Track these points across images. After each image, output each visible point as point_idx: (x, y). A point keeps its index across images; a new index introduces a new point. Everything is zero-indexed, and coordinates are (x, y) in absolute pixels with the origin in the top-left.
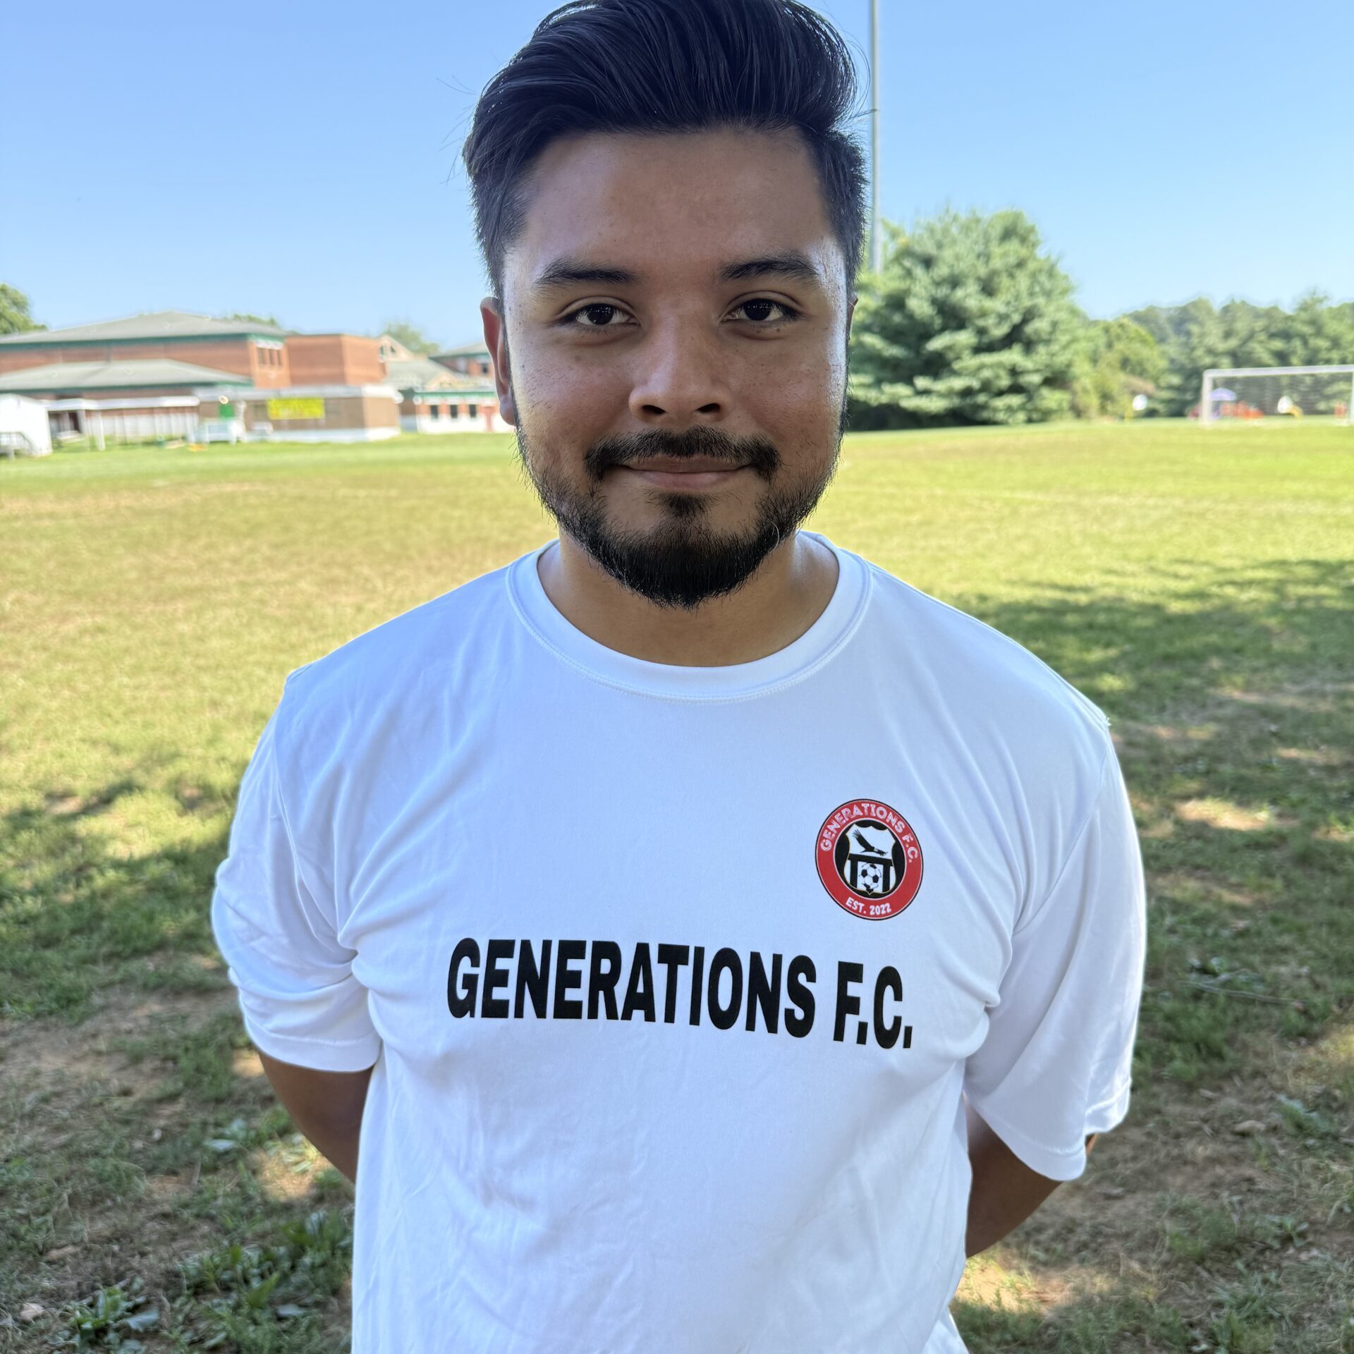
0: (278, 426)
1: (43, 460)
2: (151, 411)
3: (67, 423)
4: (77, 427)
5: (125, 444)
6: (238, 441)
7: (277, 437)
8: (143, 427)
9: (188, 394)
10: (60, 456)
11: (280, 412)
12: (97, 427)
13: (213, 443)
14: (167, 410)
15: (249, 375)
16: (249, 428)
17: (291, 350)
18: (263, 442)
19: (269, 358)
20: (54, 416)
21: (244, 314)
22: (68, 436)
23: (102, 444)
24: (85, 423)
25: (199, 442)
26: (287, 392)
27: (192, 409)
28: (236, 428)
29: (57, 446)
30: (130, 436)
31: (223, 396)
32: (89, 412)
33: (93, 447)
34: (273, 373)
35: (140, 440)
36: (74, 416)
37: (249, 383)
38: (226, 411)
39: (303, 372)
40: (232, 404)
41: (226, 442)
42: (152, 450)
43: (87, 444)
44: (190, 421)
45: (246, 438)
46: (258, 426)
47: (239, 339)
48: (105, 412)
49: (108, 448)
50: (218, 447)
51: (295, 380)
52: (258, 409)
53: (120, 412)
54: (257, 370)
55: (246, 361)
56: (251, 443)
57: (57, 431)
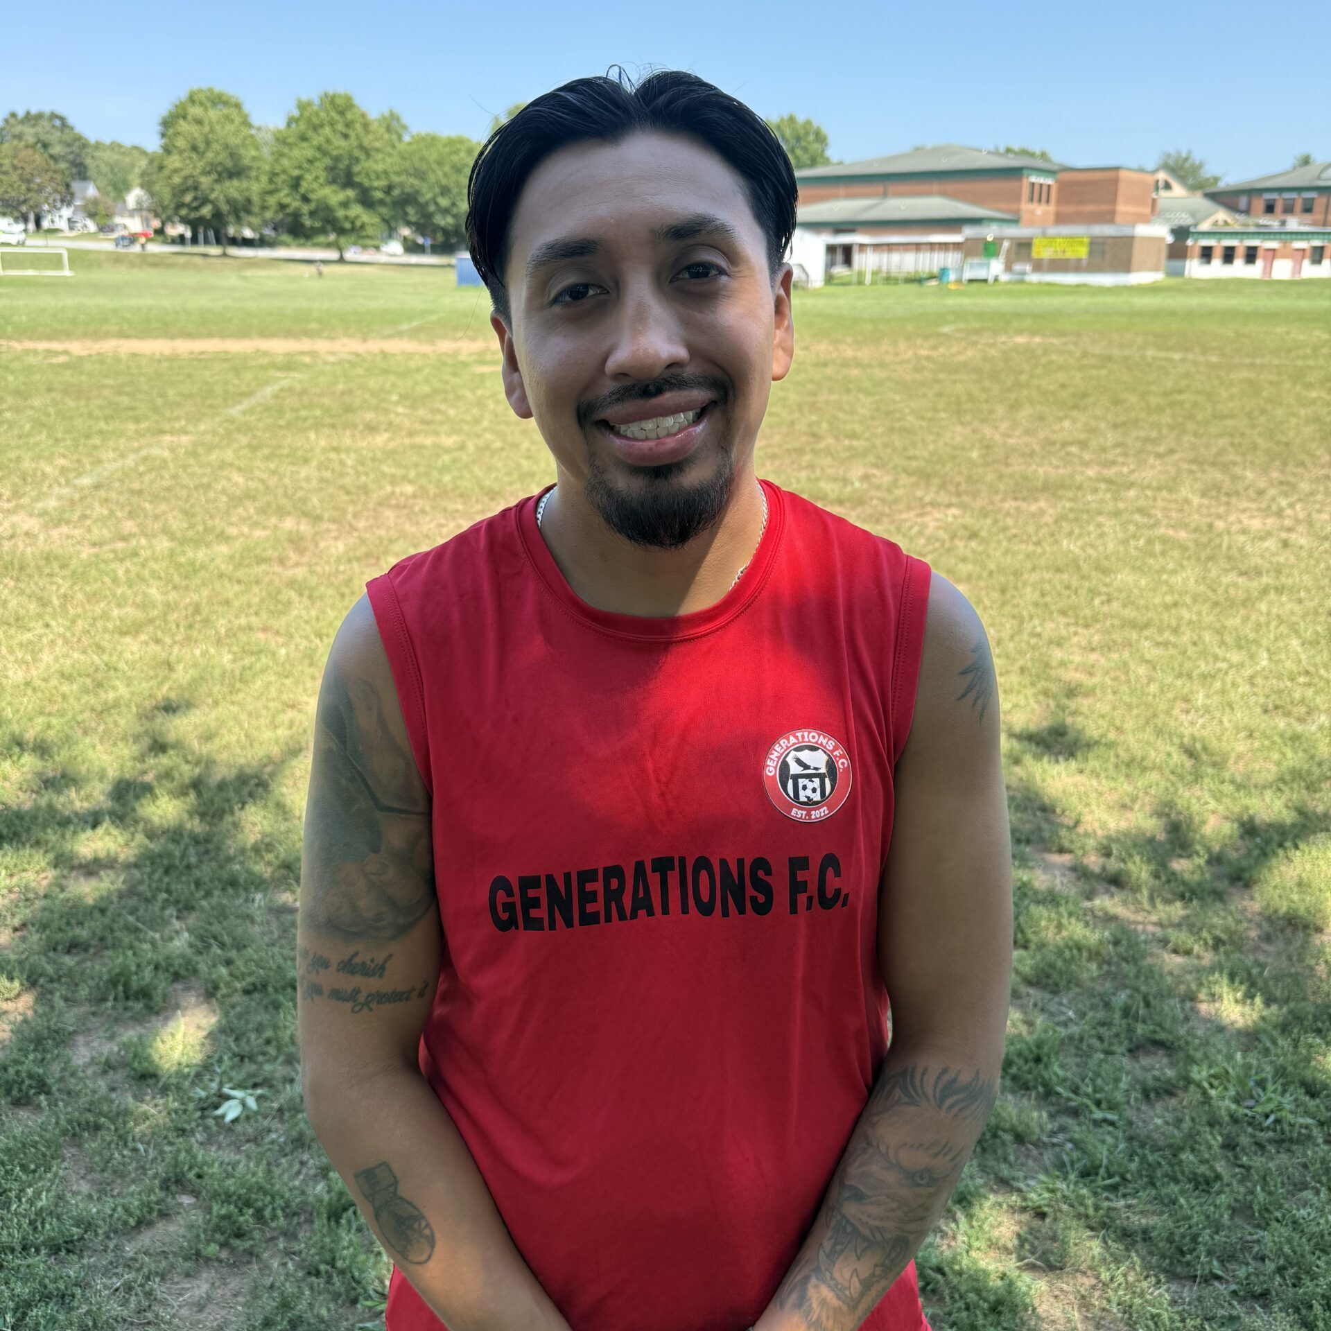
0: (1038, 266)
1: (816, 293)
2: (918, 247)
3: (839, 257)
4: (848, 261)
5: (889, 280)
6: (996, 280)
7: (1034, 278)
8: (908, 262)
9: (959, 231)
10: (831, 289)
11: (1042, 251)
12: (866, 262)
13: (971, 281)
14: (932, 247)
15: (1017, 212)
16: (1008, 268)
17: (1063, 186)
18: (1022, 282)
19: (1039, 194)
20: (831, 249)
21: (1016, 147)
22: (840, 270)
23: (868, 279)
24: (857, 257)
25: (959, 281)
26: (1052, 231)
27: (957, 246)
28: (996, 267)
29: (829, 279)
30: (894, 271)
31: (990, 233)
32: (862, 247)
33: (860, 283)
34: (1040, 210)
35: (902, 276)
36: (847, 251)
37: (1016, 222)
38: (988, 249)
39: (1070, 209)
40: (998, 241)
41: (985, 281)
42: (913, 287)
43: (855, 279)
44: (952, 259)
45: (1004, 278)
46: (1018, 267)
47: (1014, 173)
48: (877, 247)
49: (873, 283)
50: (975, 286)
51: (1060, 219)
52: (1023, 247)
53: (890, 247)
54: (1025, 206)
55: (1018, 198)
56: (1009, 282)
57: (830, 264)
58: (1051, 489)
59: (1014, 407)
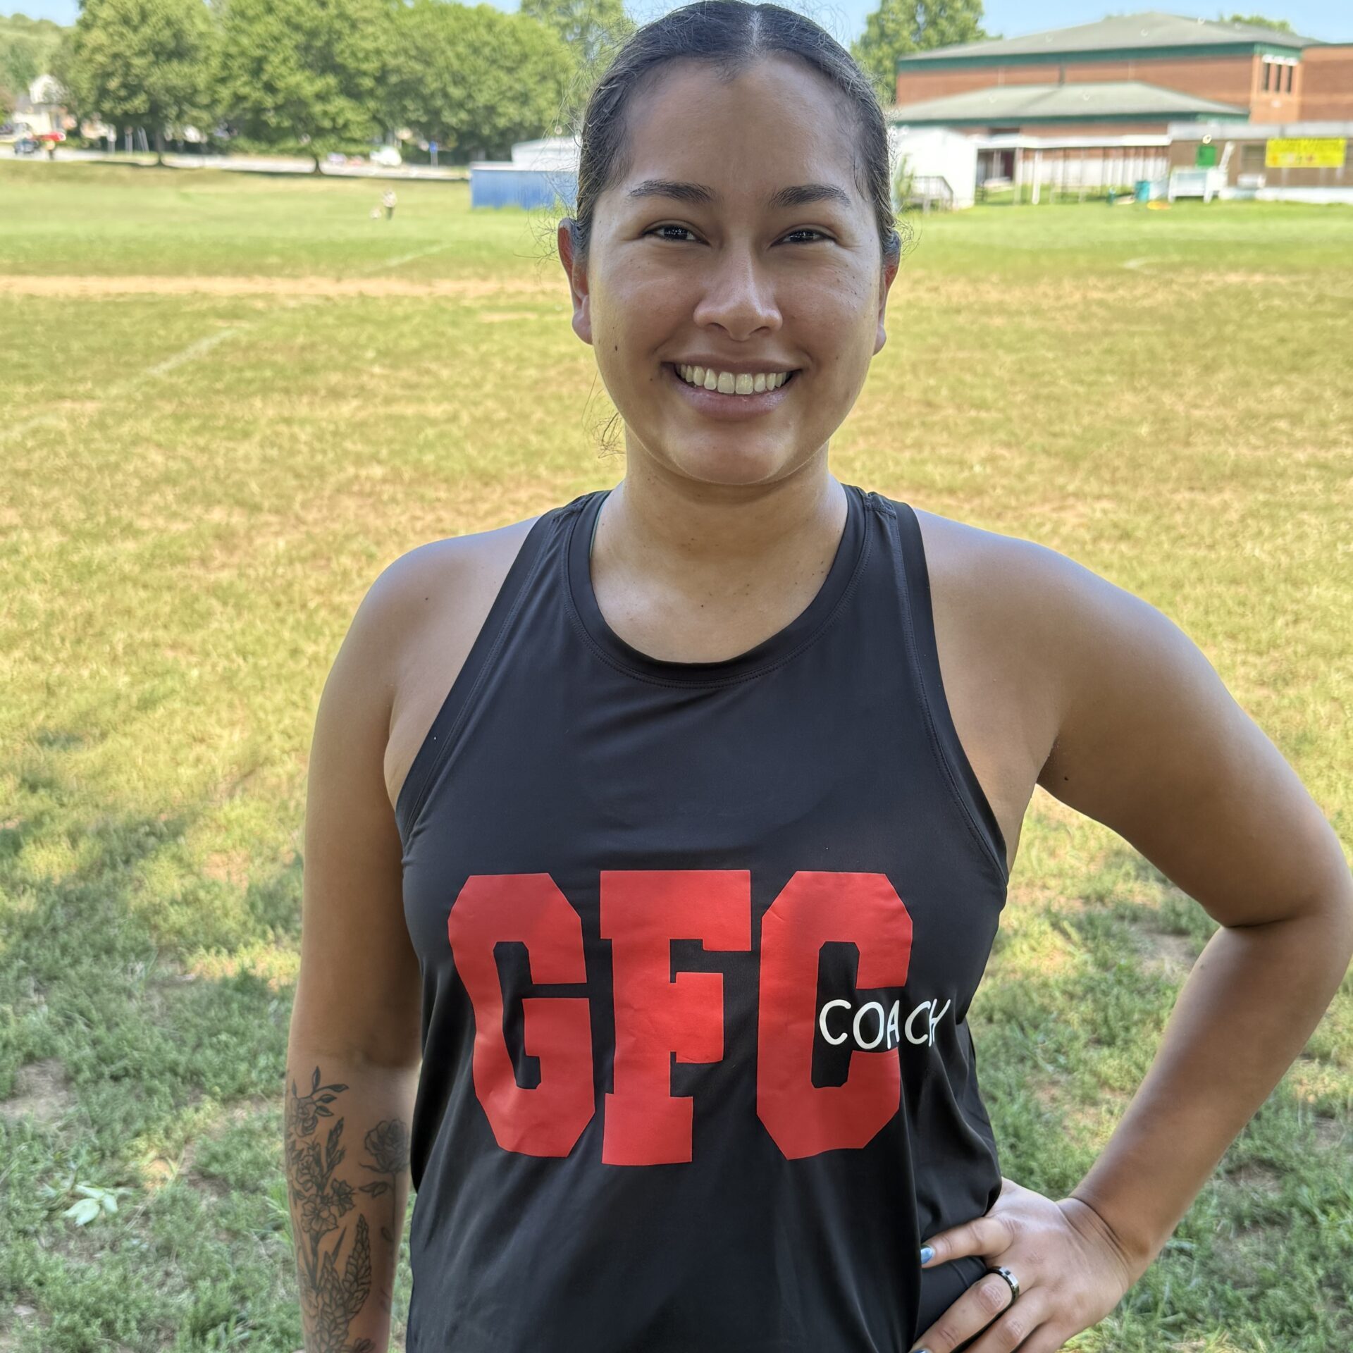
0: (1274, 179)
1: (963, 216)
2: (1106, 152)
3: (997, 166)
4: (1009, 172)
5: (1065, 197)
6: (1215, 197)
7: (1269, 194)
8: (1094, 174)
9: (1163, 130)
10: (983, 210)
11: (1280, 158)
12: (1033, 173)
13: (1180, 199)
14: (1126, 151)
15: (1246, 103)
16: (1232, 181)
17: (1311, 69)
18: (1251, 200)
19: (1276, 80)
20: (985, 156)
21: (1246, 16)
22: (996, 185)
23: (1036, 197)
24: (1020, 167)
25: (1163, 199)
26: (1294, 129)
27: (1160, 151)
28: (1214, 180)
29: (982, 197)
30: (1073, 187)
31: (1207, 132)
32: (1028, 152)
33: (1024, 201)
34: (1278, 100)
35: (1083, 192)
36: (1009, 157)
37: (1244, 117)
38: (1205, 155)
39: (1321, 99)
40: (1218, 145)
41: (1200, 198)
42: (1098, 208)
43: (1017, 197)
44: (1153, 168)
45: (1227, 194)
46: (1245, 180)
47: (1242, 50)
48: (1048, 152)
49: (1043, 202)
50: (1185, 206)
51: (1307, 113)
52: (1253, 152)
53: (1066, 153)
54: (1257, 96)
55: (1246, 84)
56: (1234, 201)
57: (984, 176)
58: (1242, 476)
59: (1209, 368)
